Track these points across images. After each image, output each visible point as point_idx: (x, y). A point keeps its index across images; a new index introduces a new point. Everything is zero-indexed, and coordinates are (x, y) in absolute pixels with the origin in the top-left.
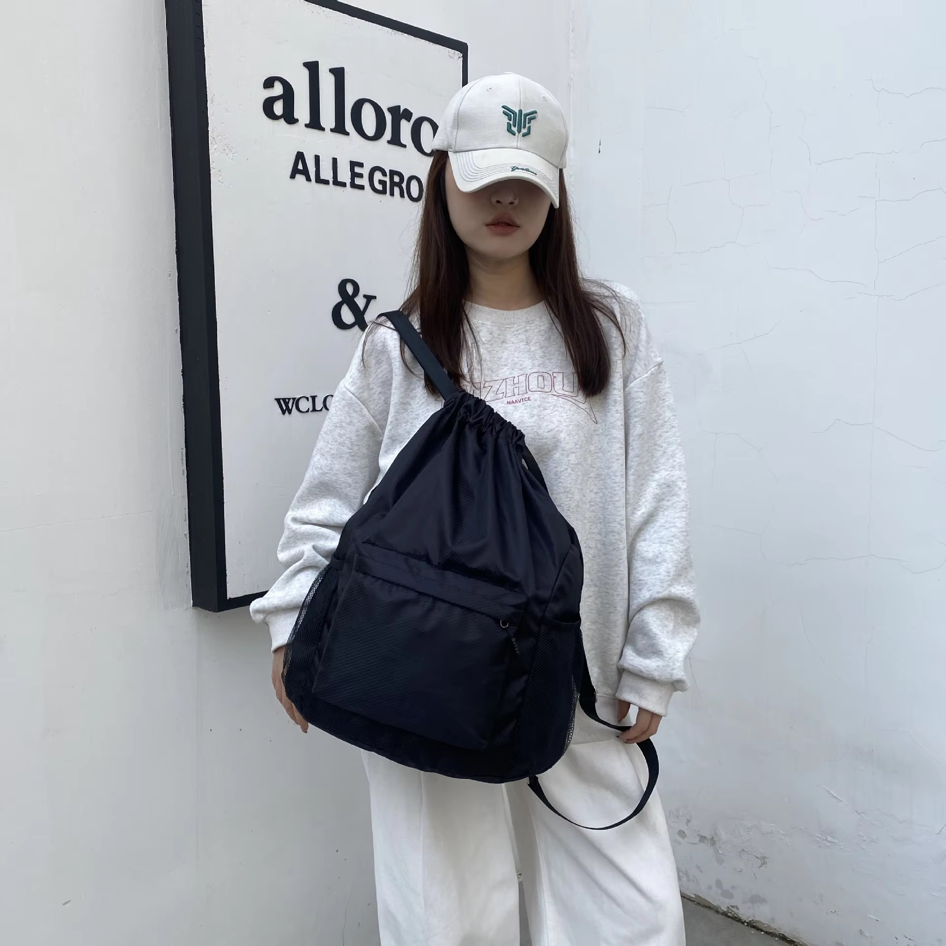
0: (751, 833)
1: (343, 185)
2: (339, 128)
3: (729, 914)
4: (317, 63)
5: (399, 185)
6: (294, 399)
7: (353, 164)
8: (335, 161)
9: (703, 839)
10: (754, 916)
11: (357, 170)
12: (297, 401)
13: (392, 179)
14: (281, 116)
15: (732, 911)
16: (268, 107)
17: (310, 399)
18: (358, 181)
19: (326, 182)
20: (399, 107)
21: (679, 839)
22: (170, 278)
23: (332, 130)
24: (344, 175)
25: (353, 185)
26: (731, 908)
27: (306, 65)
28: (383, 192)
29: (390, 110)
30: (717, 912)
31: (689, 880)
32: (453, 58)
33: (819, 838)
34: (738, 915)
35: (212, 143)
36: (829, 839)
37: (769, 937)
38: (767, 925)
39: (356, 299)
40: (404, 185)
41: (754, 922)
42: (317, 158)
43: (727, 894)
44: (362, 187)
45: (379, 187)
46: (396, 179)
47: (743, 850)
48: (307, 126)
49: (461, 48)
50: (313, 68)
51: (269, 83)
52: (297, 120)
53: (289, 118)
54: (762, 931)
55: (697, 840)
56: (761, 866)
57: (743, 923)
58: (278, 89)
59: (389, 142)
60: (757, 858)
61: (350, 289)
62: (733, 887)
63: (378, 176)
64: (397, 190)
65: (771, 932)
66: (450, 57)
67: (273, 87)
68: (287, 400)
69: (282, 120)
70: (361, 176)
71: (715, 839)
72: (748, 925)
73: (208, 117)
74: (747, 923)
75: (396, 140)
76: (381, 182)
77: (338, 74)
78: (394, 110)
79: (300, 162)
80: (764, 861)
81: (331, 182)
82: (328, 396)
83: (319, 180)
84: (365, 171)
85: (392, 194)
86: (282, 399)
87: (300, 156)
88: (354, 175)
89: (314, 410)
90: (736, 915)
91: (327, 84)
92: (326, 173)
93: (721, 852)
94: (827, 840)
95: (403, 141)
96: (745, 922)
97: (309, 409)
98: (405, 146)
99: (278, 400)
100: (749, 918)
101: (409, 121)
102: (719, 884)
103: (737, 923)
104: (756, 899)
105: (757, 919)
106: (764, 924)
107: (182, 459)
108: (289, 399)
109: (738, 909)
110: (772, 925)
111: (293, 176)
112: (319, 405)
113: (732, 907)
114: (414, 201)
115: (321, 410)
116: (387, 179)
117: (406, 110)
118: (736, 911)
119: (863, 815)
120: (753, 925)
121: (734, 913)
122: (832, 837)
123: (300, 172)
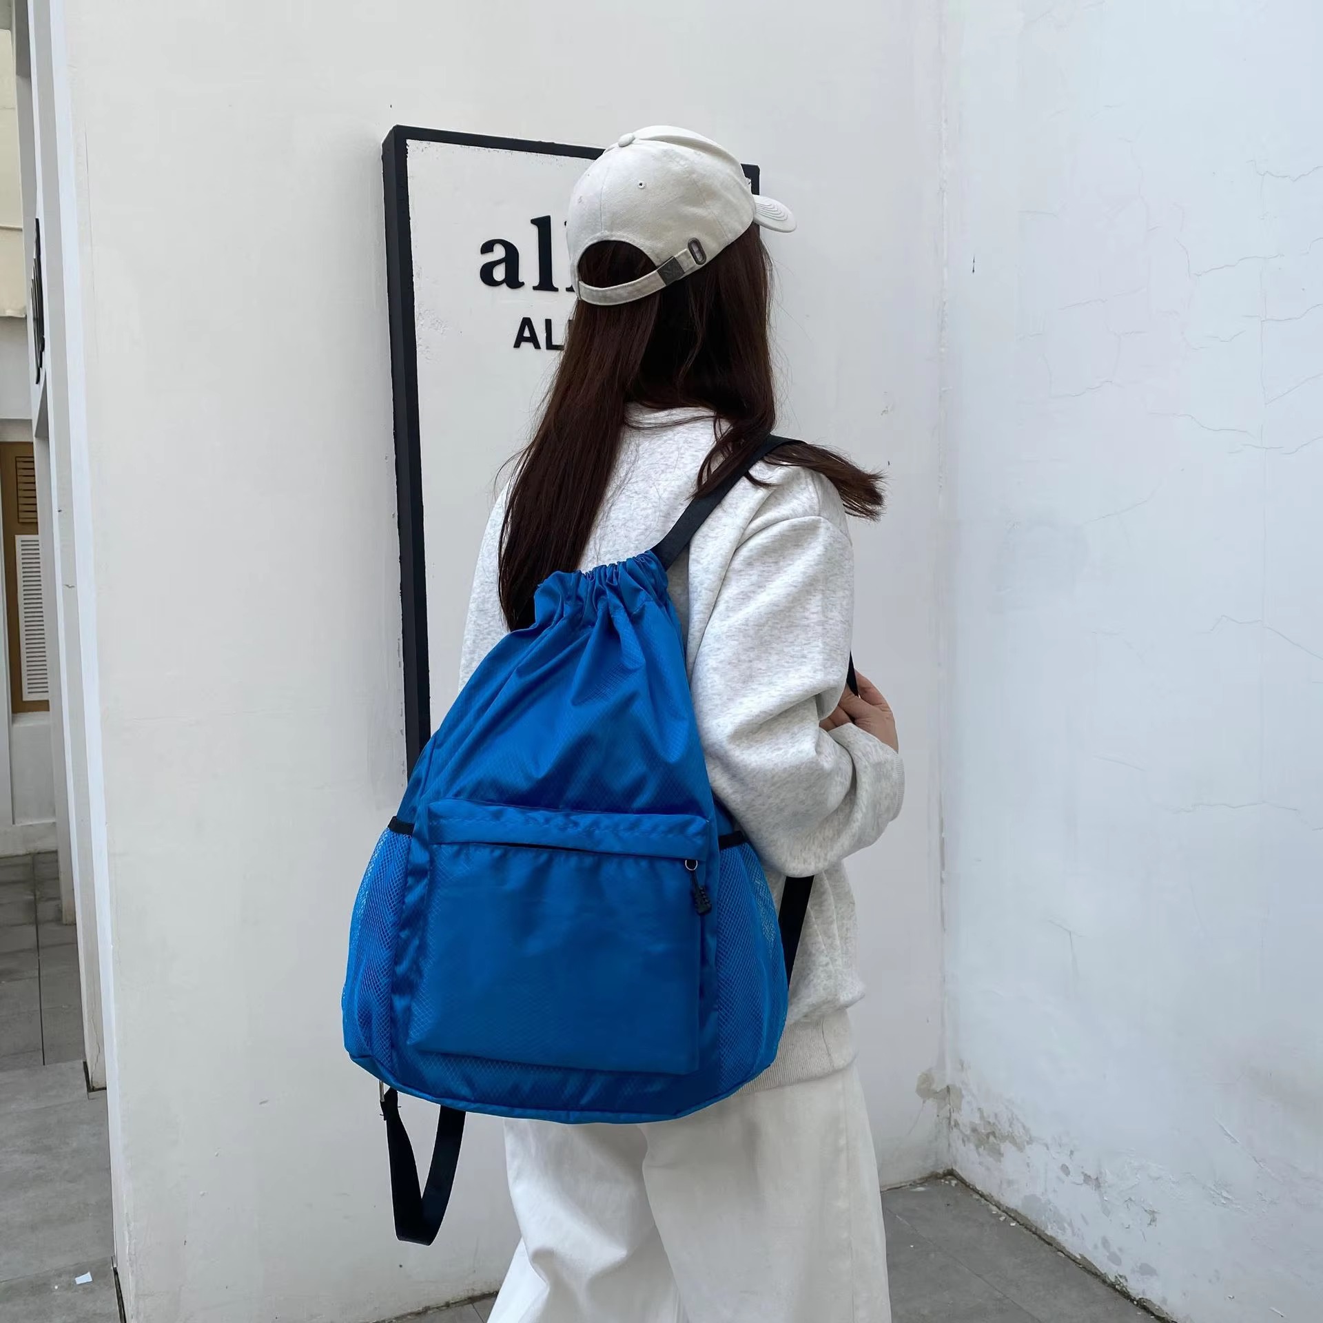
0: (1138, 1176)
3: (1116, 1286)
4: (549, 218)
9: (1087, 1178)
10: (1144, 1293)
14: (502, 281)
15: (1121, 1283)
16: (486, 274)
21: (1063, 1176)
22: (387, 461)
26: (1119, 1278)
27: (534, 222)
30: (1104, 1282)
31: (1074, 1234)
33: (1211, 1190)
34: (1126, 1289)
35: (419, 319)
36: (1225, 1194)
38: (1159, 1306)
41: (1144, 1302)
42: (548, 323)
43: (1115, 1259)
47: (1130, 1199)
48: (535, 288)
50: (543, 225)
51: (487, 248)
52: (523, 284)
53: (513, 281)
54: (1153, 1314)
55: (1081, 1179)
56: (1150, 1224)
57: (1132, 1301)
58: (499, 252)
60: (1146, 1211)
62: (1120, 1250)
65: (1162, 1318)
67: (492, 251)
69: (504, 286)
71: (1100, 1180)
72: (1137, 1305)
73: (414, 293)
74: (1137, 1301)
79: (526, 329)
80: (1153, 1216)
83: (550, 346)
87: (527, 322)
90: (1124, 1289)
93: (1105, 1198)
94: (1220, 1194)
96: (1134, 1300)
100: (1138, 1294)
102: (1105, 1243)
103: (1126, 1300)
104: (1146, 1270)
105: (1147, 1297)
106: (1155, 1305)
107: (399, 651)
109: (1126, 1280)
110: (1165, 1308)
111: (517, 345)
113: (1121, 1276)
118: (1125, 1285)
119: (1260, 1163)
120: (1143, 1306)
121: (1123, 1286)
122: (1228, 1192)
123: (527, 340)
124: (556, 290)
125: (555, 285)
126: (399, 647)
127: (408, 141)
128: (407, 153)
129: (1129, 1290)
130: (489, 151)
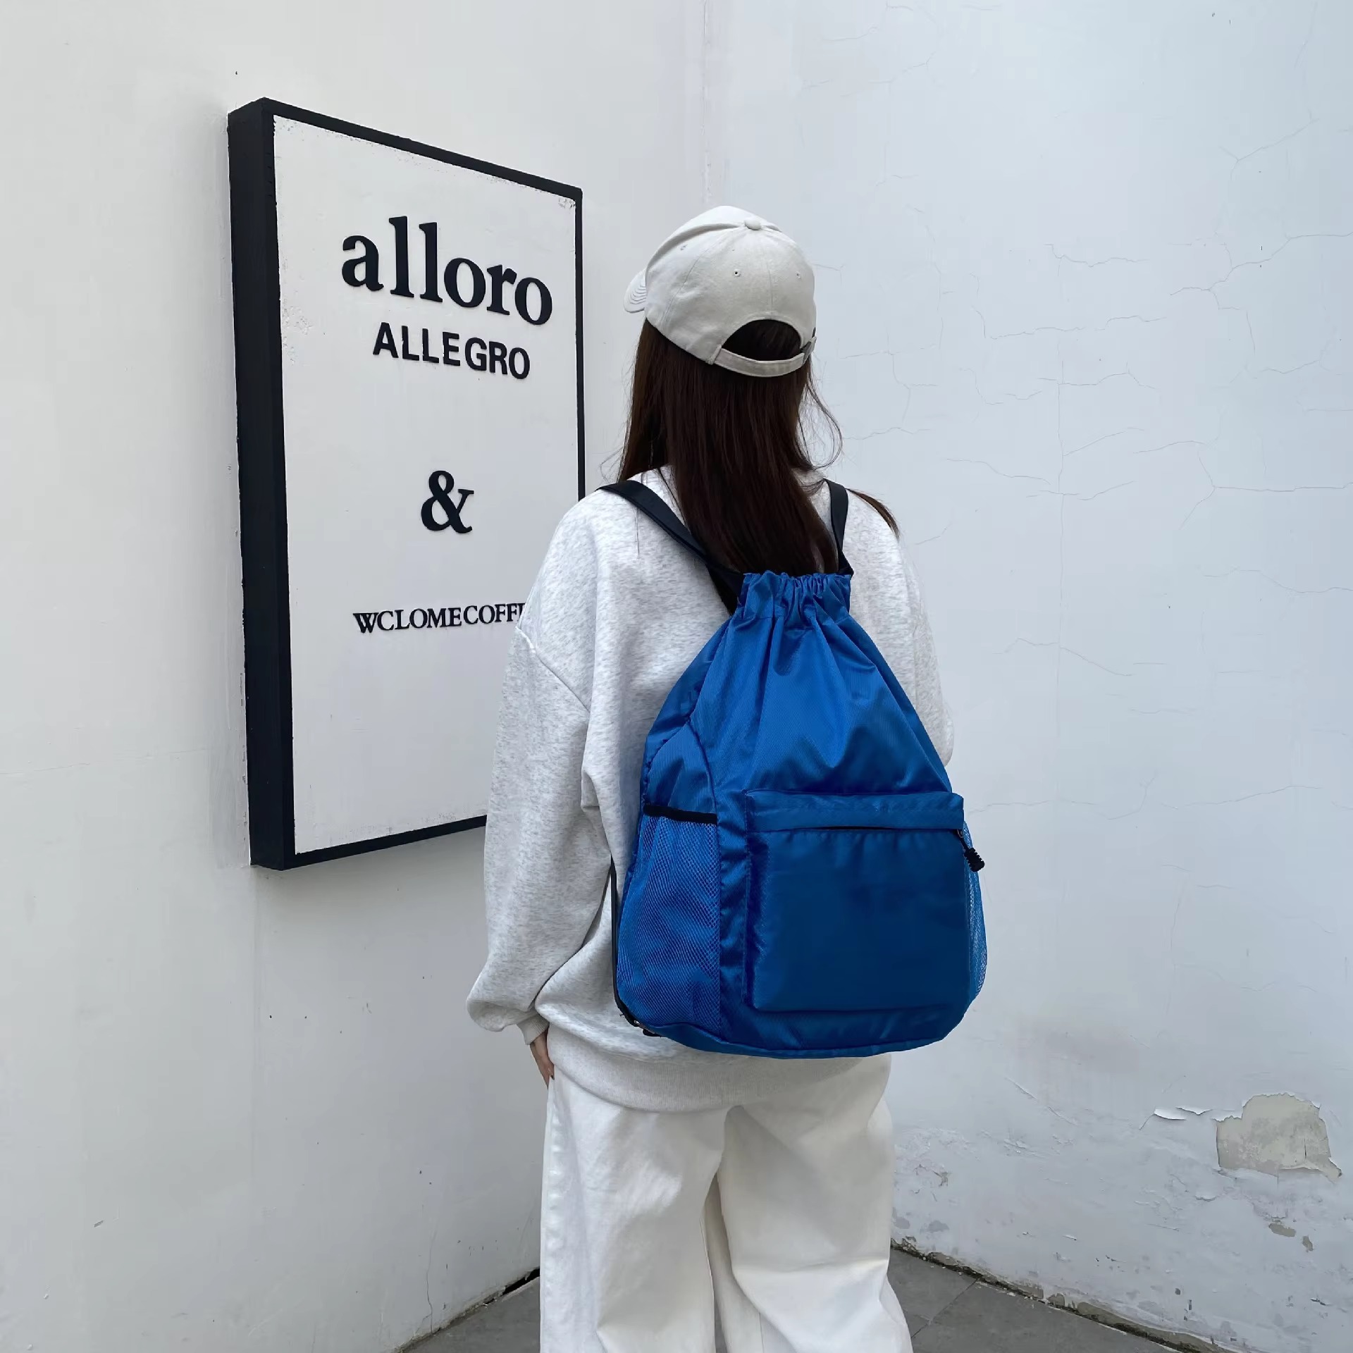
0: (929, 1144)
1: (436, 360)
2: (431, 294)
3: (904, 1248)
4: (405, 218)
5: (501, 359)
6: (376, 614)
7: (447, 336)
8: (425, 332)
10: (934, 1248)
11: (452, 342)
12: (379, 617)
13: (492, 352)
14: (362, 282)
15: (909, 1244)
16: (348, 271)
17: (395, 614)
18: (452, 356)
19: (416, 358)
20: (500, 267)
22: (230, 472)
23: (422, 297)
24: (437, 349)
25: (448, 361)
26: (907, 1240)
27: (392, 221)
28: (482, 368)
29: (489, 270)
32: (564, 207)
33: (1008, 1144)
34: (915, 1249)
35: (283, 316)
36: (1020, 1144)
37: (950, 1272)
38: (950, 1257)
39: (449, 495)
40: (507, 359)
41: (934, 1256)
42: (405, 330)
43: (903, 1223)
44: (457, 363)
45: (477, 362)
46: (498, 352)
47: (920, 1166)
48: (392, 292)
49: (574, 194)
50: (400, 224)
51: (349, 244)
52: (381, 286)
53: (373, 283)
54: (943, 1265)
56: (942, 1185)
57: (921, 1257)
58: (360, 251)
59: (488, 309)
60: (937, 1174)
61: (442, 482)
62: (909, 1214)
63: (476, 349)
64: (498, 365)
65: (955, 1266)
66: (561, 205)
67: (354, 248)
68: (368, 616)
69: (365, 286)
70: (456, 349)
72: (927, 1260)
73: (279, 286)
74: (926, 1257)
75: (497, 307)
76: (479, 356)
77: (430, 230)
78: (495, 271)
79: (385, 334)
80: (944, 1177)
81: (421, 358)
82: (415, 611)
83: (407, 355)
84: (461, 344)
85: (493, 370)
86: (362, 614)
87: (385, 328)
88: (448, 349)
89: (399, 627)
90: (912, 1249)
91: (416, 241)
92: (416, 348)
94: (1016, 1145)
95: (505, 307)
96: (924, 1256)
97: (393, 626)
98: (507, 313)
99: (357, 616)
100: (927, 1250)
101: (512, 282)
103: (915, 1258)
104: (936, 1227)
105: (937, 1251)
106: (945, 1256)
107: (241, 685)
108: (370, 614)
109: (915, 1241)
110: (955, 1257)
111: (376, 352)
112: (405, 621)
113: (908, 1238)
114: (518, 378)
115: (408, 627)
116: (487, 352)
117: (509, 271)
118: (913, 1244)
119: (1056, 1112)
120: (933, 1259)
121: (911, 1246)
122: (1023, 1142)
123: (385, 347)
124: (412, 296)
125: (411, 291)
126: (241, 682)
127: (276, 117)
128: (274, 130)
129: (917, 1248)
130: (351, 140)
